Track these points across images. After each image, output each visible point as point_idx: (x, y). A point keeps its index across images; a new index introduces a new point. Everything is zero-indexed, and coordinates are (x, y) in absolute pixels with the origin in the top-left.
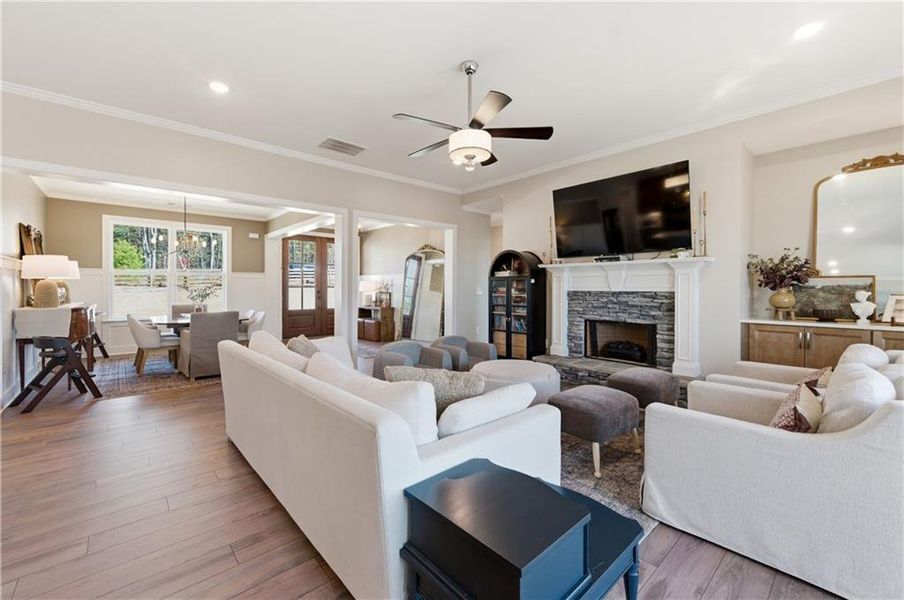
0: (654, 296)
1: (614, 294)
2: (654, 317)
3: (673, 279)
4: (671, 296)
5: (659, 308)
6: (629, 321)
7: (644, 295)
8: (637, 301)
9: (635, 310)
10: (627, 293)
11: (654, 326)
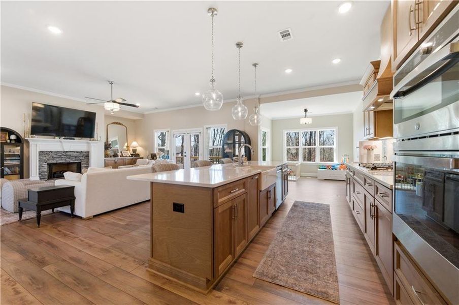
0: (81, 152)
1: (64, 152)
2: (81, 159)
3: (89, 147)
4: (88, 152)
5: (82, 156)
6: (71, 162)
7: (77, 152)
8: (75, 154)
9: (74, 158)
10: (70, 152)
11: (80, 163)
